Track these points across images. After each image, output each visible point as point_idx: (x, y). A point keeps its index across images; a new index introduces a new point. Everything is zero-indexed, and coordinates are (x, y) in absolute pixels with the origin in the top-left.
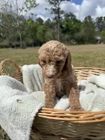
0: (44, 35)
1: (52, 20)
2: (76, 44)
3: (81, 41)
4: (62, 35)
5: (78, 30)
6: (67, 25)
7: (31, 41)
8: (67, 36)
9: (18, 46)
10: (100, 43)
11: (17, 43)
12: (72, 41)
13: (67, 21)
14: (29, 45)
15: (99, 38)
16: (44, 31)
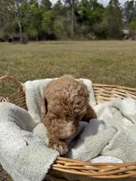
0: (52, 24)
1: (63, 3)
2: (95, 39)
3: (102, 35)
4: (77, 25)
5: (99, 19)
6: (84, 12)
7: (35, 33)
8: (83, 27)
9: (17, 39)
10: (128, 38)
11: (16, 36)
12: (90, 35)
13: (85, 5)
14: (32, 39)
15: (126, 31)
16: (53, 19)
